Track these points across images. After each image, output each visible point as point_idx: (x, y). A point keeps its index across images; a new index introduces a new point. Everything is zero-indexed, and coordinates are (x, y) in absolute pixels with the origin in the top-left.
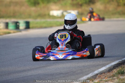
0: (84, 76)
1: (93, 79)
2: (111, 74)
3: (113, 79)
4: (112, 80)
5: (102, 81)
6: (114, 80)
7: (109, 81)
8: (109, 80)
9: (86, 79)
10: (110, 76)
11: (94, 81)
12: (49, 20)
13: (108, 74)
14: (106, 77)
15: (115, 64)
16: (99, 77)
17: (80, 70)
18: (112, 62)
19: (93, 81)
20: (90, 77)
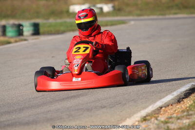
0: (140, 110)
1: (156, 115)
2: (183, 106)
3: (189, 115)
4: (188, 117)
5: (171, 118)
6: (190, 117)
7: (183, 119)
8: (183, 117)
9: (145, 115)
10: (182, 109)
11: (159, 118)
12: (68, 20)
13: (178, 106)
14: (176, 112)
15: (187, 90)
16: (165, 111)
17: (133, 100)
18: (181, 87)
19: (157, 119)
20: (150, 112)
